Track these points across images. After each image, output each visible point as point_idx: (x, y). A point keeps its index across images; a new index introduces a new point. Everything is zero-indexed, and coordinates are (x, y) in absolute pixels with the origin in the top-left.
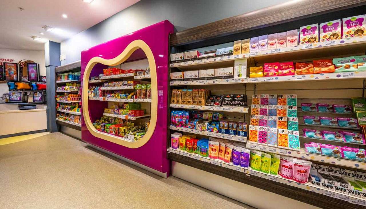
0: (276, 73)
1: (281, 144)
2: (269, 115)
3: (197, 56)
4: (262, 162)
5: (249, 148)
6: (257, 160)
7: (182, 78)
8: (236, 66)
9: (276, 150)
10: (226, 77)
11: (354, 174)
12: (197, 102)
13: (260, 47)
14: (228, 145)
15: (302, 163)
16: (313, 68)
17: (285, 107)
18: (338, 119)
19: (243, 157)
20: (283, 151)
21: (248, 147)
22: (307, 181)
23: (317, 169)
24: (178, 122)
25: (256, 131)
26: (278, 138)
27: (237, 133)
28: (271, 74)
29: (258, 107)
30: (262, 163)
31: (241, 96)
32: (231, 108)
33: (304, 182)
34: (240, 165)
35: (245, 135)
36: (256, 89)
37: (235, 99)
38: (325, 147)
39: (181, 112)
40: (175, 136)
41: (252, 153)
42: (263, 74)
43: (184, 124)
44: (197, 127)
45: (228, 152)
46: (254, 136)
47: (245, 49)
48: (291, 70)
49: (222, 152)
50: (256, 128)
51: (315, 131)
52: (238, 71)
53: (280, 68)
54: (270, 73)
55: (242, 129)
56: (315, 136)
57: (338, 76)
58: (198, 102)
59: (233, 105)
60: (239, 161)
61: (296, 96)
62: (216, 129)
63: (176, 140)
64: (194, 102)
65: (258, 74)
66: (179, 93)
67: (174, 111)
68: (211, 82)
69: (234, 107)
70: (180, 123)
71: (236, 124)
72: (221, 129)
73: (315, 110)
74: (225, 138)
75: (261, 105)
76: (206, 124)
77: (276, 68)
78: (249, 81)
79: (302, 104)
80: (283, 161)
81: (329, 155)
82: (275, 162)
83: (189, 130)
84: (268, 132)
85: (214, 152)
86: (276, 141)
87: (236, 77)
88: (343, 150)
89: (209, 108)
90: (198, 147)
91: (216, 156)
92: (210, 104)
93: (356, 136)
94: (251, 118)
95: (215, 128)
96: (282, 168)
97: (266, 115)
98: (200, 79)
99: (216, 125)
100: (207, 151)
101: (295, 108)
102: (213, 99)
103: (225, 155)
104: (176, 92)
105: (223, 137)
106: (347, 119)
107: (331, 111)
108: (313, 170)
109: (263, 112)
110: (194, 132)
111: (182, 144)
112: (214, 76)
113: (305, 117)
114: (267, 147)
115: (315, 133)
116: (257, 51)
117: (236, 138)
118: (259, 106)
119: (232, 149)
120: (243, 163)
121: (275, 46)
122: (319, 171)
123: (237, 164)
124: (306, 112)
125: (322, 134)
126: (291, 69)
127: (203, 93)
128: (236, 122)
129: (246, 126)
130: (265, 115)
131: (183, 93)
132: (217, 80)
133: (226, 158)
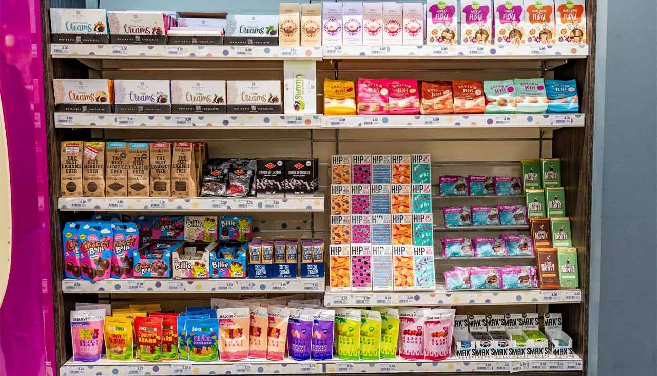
0: (384, 105)
1: (399, 282)
2: (374, 213)
3: (163, 30)
4: (363, 334)
5: (332, 305)
6: (352, 332)
7: (108, 102)
8: (289, 77)
9: (390, 298)
10: (261, 109)
11: (523, 319)
12: (168, 186)
13: (346, 35)
14: (276, 309)
15: (439, 316)
16: (451, 100)
17: (406, 189)
18: (500, 210)
19: (318, 335)
20: (404, 296)
21: (329, 303)
22: (450, 353)
23: (469, 325)
24: (99, 261)
25: (346, 258)
26: (394, 269)
27: (298, 271)
28: (373, 107)
29: (346, 191)
30: (363, 338)
31: (305, 165)
32: (280, 201)
33: (444, 358)
34: (313, 357)
35: (320, 274)
36: (340, 138)
37: (291, 172)
38: (476, 273)
39: (107, 224)
40: (86, 316)
41: (339, 318)
42: (356, 106)
43: (123, 265)
44: (174, 271)
45: (278, 331)
46: (341, 272)
47: (311, 32)
48: (412, 101)
49: (260, 333)
50: (345, 250)
51: (463, 242)
52: (296, 93)
53: (392, 93)
54: (371, 105)
55: (312, 257)
56: (462, 253)
57: (490, 121)
58: (174, 185)
59: (285, 191)
60: (308, 347)
61: (429, 158)
62: (240, 269)
63: (92, 330)
64: (159, 187)
65: (343, 105)
66: (91, 154)
67: (73, 225)
68: (215, 122)
69: (288, 196)
70: (107, 266)
71: (295, 247)
72: (254, 265)
73: (464, 192)
74: (269, 290)
75: (353, 185)
76: (207, 255)
77: (384, 92)
78: (324, 122)
79: (441, 177)
80: (405, 322)
81: (482, 288)
82: (390, 327)
83: (146, 286)
84: (373, 256)
85: (237, 339)
86: (391, 276)
87: (289, 110)
88: (501, 273)
89: (214, 206)
90: (183, 337)
91: (241, 349)
92: (215, 190)
93: (522, 242)
94: (333, 225)
95: (236, 265)
96: (405, 338)
97: (367, 213)
98: (176, 109)
99: (235, 257)
100: (213, 341)
101: (428, 189)
102: (225, 175)
103: (268, 341)
104: (77, 150)
105: (263, 287)
106: (512, 208)
107: (490, 191)
108: (462, 329)
109: (360, 205)
110: (166, 287)
111: (117, 340)
112: (224, 103)
113: (446, 210)
114: (371, 294)
115: (462, 246)
116: (339, 43)
117: (297, 285)
118: (350, 189)
119: (288, 318)
120: (318, 349)
121: (379, 35)
122: (472, 329)
123: (303, 357)
124: (448, 197)
125: (474, 245)
126: (413, 97)
127: (189, 155)
128: (294, 241)
129: (322, 246)
130: (364, 213)
131: (110, 155)
132: (236, 117)
133: (273, 349)
